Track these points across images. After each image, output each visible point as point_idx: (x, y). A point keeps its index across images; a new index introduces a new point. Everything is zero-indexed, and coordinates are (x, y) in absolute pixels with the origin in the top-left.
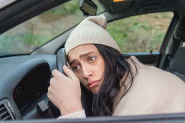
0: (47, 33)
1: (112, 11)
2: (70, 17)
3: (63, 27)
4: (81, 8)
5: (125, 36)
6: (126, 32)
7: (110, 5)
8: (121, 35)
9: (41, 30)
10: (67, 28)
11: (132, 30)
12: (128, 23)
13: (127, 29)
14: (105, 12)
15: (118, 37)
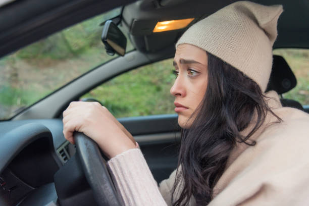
0: (36, 86)
1: (148, 49)
2: (72, 62)
3: (61, 77)
4: (105, 40)
5: (159, 89)
6: (159, 83)
7: (146, 39)
8: (153, 88)
9: (26, 82)
10: (69, 80)
11: (168, 80)
12: (162, 71)
13: (162, 80)
14: (135, 50)
15: (148, 91)
